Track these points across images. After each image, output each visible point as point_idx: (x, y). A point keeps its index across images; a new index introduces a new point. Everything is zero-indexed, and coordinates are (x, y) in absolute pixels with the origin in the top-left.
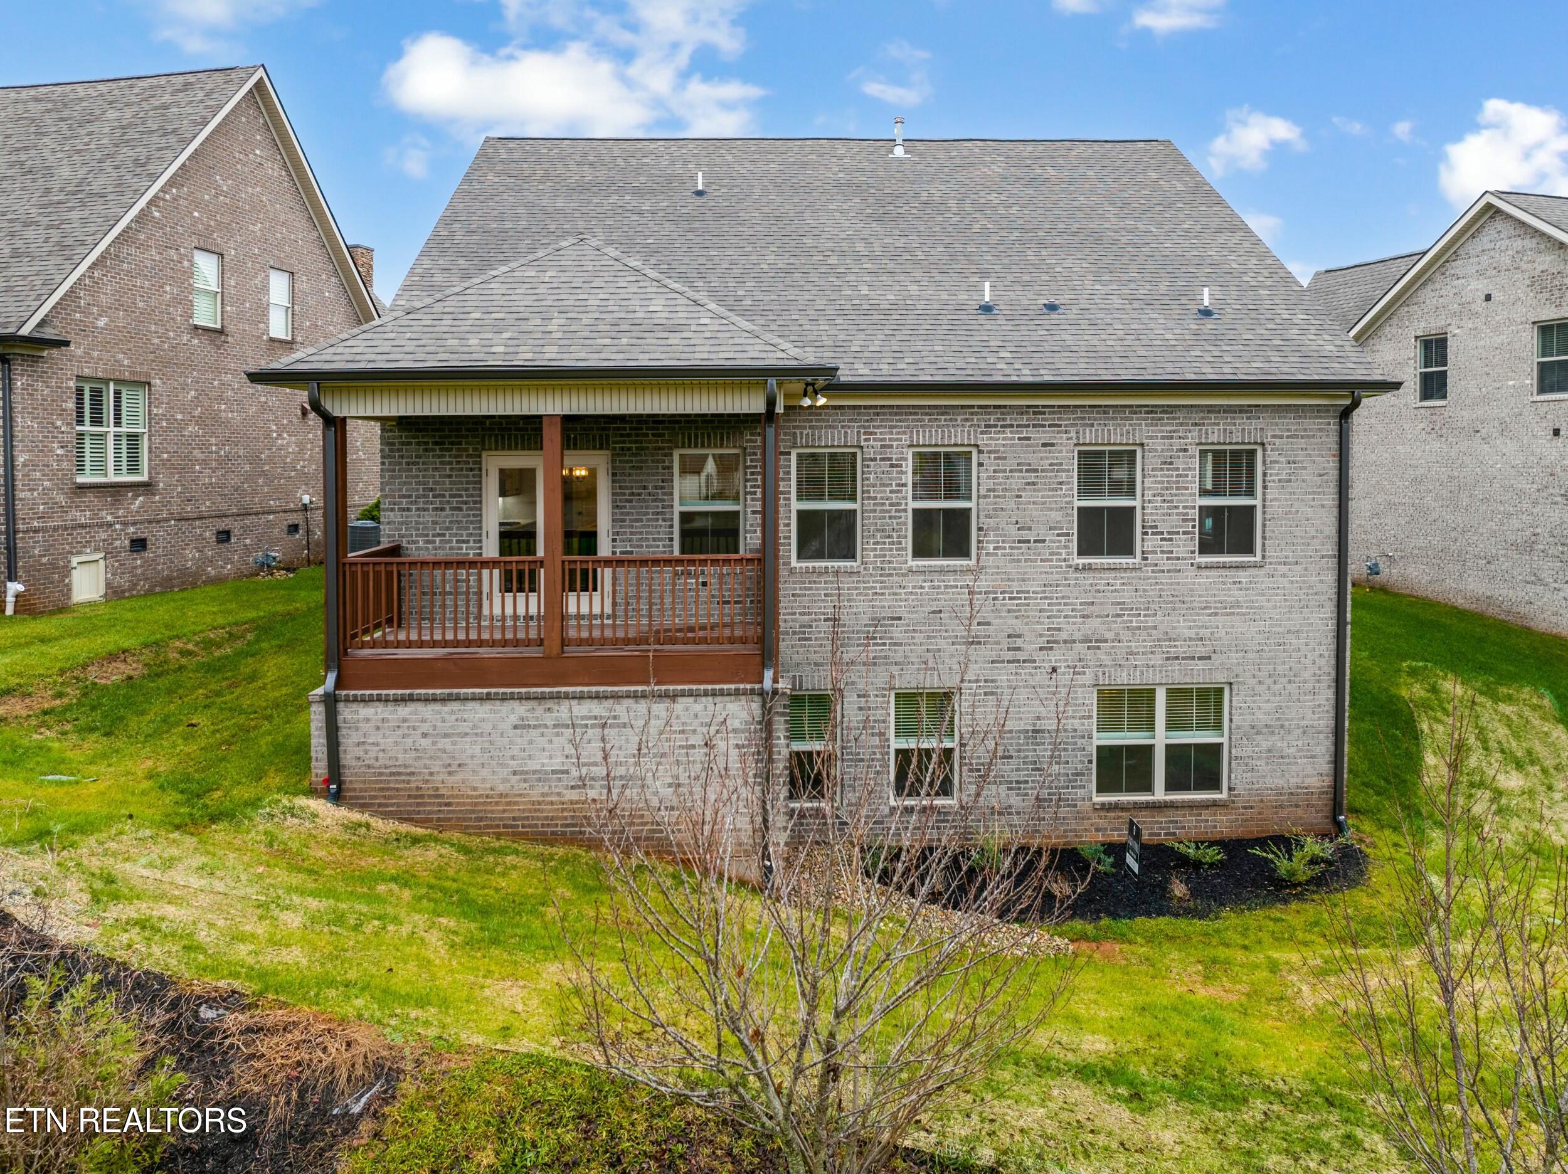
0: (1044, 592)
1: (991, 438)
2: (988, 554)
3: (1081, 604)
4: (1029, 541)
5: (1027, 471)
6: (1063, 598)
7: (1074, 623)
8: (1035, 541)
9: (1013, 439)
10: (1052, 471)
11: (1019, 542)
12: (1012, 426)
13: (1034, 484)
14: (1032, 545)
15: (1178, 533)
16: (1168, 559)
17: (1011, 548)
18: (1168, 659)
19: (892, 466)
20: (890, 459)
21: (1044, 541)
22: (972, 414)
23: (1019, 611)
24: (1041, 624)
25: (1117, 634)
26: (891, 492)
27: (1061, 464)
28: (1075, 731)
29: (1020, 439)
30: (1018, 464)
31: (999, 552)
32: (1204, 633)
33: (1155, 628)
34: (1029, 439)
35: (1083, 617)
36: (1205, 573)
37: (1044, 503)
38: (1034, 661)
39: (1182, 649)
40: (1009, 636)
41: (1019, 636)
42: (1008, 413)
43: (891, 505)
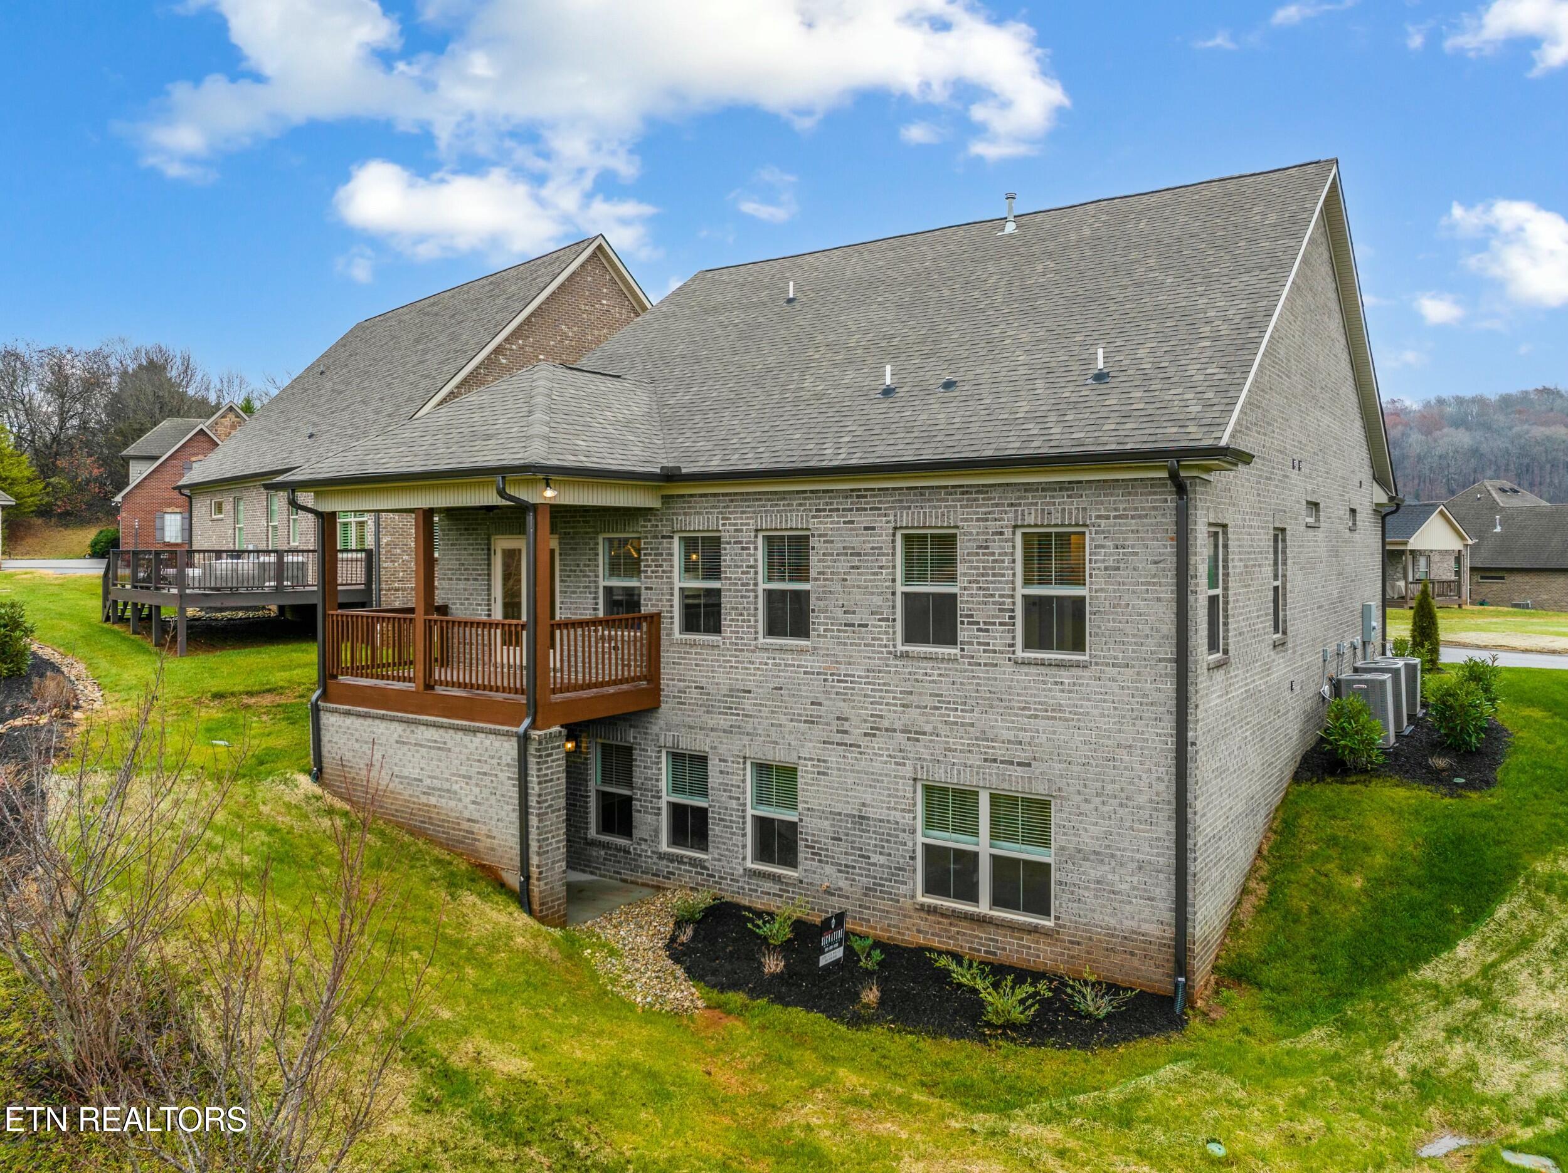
0: (868, 677)
1: (821, 522)
2: (819, 636)
3: (901, 692)
4: (853, 625)
5: (852, 555)
6: (884, 684)
7: (895, 712)
8: (859, 625)
9: (839, 522)
10: (873, 555)
11: (846, 625)
12: (838, 510)
13: (858, 568)
14: (856, 629)
15: (994, 624)
16: (985, 651)
17: (839, 631)
18: (986, 760)
19: (743, 549)
20: (741, 542)
21: (866, 626)
22: (805, 499)
23: (846, 694)
24: (866, 709)
25: (935, 728)
26: (743, 573)
27: (881, 548)
28: (897, 823)
29: (845, 523)
30: (844, 548)
31: (829, 634)
32: (1025, 736)
33: (972, 725)
34: (852, 522)
35: (903, 706)
36: (1025, 669)
37: (867, 587)
38: (860, 746)
39: (1000, 752)
40: (838, 719)
41: (846, 719)
42: (835, 498)
43: (742, 585)
